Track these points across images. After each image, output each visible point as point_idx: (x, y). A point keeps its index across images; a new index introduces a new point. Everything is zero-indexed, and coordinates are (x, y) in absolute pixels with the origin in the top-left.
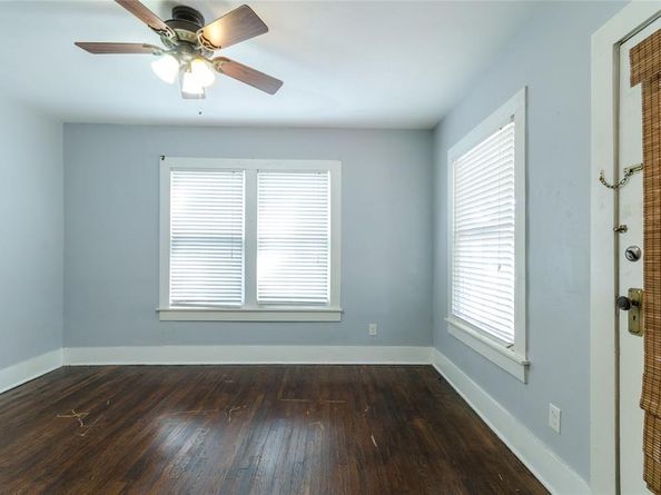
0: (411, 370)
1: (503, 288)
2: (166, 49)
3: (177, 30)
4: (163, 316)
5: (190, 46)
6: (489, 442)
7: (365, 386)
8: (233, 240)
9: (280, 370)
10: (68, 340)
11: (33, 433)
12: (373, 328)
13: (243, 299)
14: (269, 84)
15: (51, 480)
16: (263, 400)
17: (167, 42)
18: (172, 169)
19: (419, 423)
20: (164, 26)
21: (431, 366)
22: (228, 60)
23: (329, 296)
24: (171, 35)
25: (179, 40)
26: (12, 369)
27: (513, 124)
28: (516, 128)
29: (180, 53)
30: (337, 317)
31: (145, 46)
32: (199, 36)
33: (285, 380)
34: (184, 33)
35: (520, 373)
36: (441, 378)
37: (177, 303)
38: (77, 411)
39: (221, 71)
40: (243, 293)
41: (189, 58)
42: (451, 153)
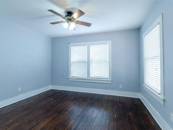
0: (132, 99)
1: (157, 76)
2: (66, 21)
3: (68, 17)
4: (69, 80)
5: (70, 20)
6: (153, 123)
7: (117, 102)
8: (84, 62)
9: (95, 95)
10: (52, 84)
11: (44, 101)
12: (121, 86)
13: (87, 77)
14: (88, 25)
15: (45, 111)
16: (89, 102)
17: (66, 20)
18: (71, 46)
19: (130, 114)
20: (64, 17)
21: (139, 99)
22: (78, 21)
23: (108, 77)
24: (66, 18)
25: (68, 19)
26: (42, 89)
27: (159, 25)
28: (160, 26)
29: (68, 22)
30: (111, 82)
31: (62, 21)
32: (71, 17)
33: (96, 98)
34: (69, 17)
35: (162, 102)
36: (142, 103)
37: (72, 77)
38: (52, 98)
39: (77, 24)
40: (87, 75)
41: (70, 22)
42: (143, 35)
